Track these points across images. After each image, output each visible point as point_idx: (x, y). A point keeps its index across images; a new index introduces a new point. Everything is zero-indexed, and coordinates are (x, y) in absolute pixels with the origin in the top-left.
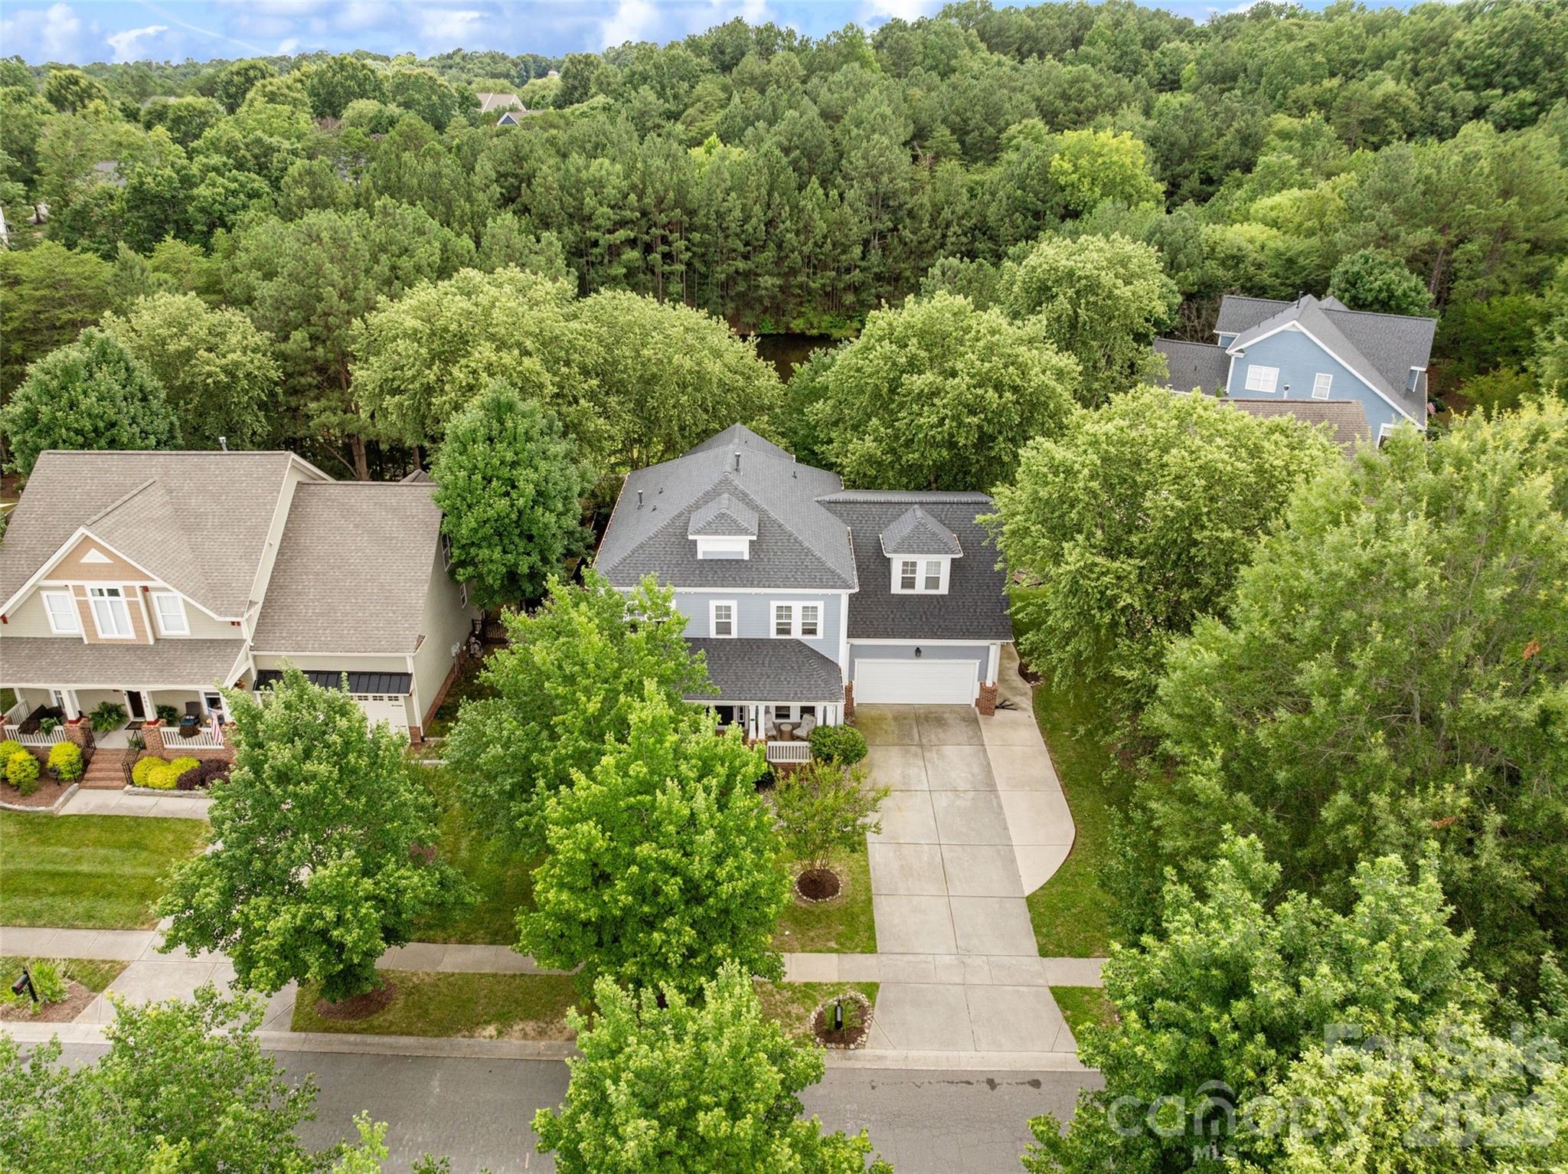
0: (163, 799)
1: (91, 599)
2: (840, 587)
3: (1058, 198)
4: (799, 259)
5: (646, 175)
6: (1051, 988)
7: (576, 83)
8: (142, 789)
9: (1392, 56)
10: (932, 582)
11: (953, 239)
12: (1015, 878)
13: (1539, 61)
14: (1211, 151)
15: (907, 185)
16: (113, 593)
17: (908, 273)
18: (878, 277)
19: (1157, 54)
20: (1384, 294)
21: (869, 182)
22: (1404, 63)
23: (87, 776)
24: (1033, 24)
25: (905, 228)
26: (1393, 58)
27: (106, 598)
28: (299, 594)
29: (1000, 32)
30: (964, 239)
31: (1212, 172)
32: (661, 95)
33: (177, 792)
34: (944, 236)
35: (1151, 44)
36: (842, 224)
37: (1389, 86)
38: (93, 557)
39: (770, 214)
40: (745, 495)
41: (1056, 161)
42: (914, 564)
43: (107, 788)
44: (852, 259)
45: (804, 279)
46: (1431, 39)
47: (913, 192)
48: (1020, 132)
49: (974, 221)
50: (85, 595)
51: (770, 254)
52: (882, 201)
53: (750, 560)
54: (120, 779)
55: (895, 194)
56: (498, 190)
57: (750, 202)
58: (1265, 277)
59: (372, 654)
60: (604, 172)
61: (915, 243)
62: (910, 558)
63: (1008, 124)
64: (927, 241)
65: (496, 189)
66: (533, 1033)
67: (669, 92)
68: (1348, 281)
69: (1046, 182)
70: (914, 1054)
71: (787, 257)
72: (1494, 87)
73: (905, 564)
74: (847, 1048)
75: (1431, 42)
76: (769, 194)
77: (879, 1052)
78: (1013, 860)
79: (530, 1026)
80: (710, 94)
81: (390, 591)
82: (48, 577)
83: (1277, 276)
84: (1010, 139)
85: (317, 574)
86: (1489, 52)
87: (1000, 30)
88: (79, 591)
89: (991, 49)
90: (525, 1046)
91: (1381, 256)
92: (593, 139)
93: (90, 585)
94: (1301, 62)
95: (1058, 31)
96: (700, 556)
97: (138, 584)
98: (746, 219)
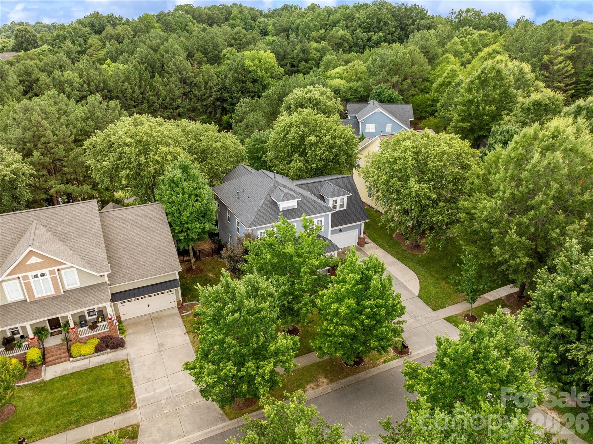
0: (91, 359)
1: (32, 280)
2: (328, 212)
3: (250, 75)
4: (158, 106)
5: (89, 76)
6: (444, 319)
7: (23, 40)
8: (80, 358)
9: (339, 22)
10: (342, 206)
11: (215, 93)
12: (410, 292)
13: (382, 24)
14: (292, 55)
15: (193, 74)
16: (43, 275)
17: (199, 107)
18: (188, 110)
19: (257, 23)
20: (389, 98)
21: (178, 74)
22: (343, 24)
23: (46, 361)
24: (210, 13)
25: (195, 90)
26: (339, 23)
27: (40, 278)
28: (120, 258)
29: (200, 16)
30: (218, 93)
31: (294, 63)
32: (73, 43)
33: (97, 354)
34: (211, 92)
35: (254, 19)
36: (171, 91)
37: (341, 32)
38: (34, 260)
39: (142, 89)
40: (285, 186)
41: (247, 62)
42: (336, 200)
43: (60, 363)
44: (178, 104)
46: (349, 17)
47: (195, 77)
48: (227, 52)
49: (221, 86)
50: (28, 279)
52: (183, 81)
53: (298, 208)
54: (65, 357)
55: (189, 78)
56: (22, 88)
57: (133, 86)
58: (348, 96)
59: (164, 274)
60: (71, 77)
62: (334, 199)
63: (222, 50)
64: (204, 95)
65: (21, 88)
66: (315, 387)
67: (77, 43)
68: (377, 95)
69: (244, 70)
70: (426, 349)
71: (152, 106)
72: (371, 32)
73: (333, 201)
74: (408, 355)
75: (349, 18)
76: (140, 81)
77: (417, 352)
78: (406, 287)
79: (312, 385)
80: (96, 43)
81: (159, 248)
82: (8, 275)
83: (351, 95)
84: (224, 55)
85: (124, 248)
86: (367, 21)
87: (200, 15)
88: (26, 278)
89: (199, 22)
90: (315, 392)
91: (385, 86)
92: (58, 63)
93: (31, 274)
94: (311, 24)
95: (220, 15)
96: (281, 210)
97: (56, 268)
98: (134, 92)
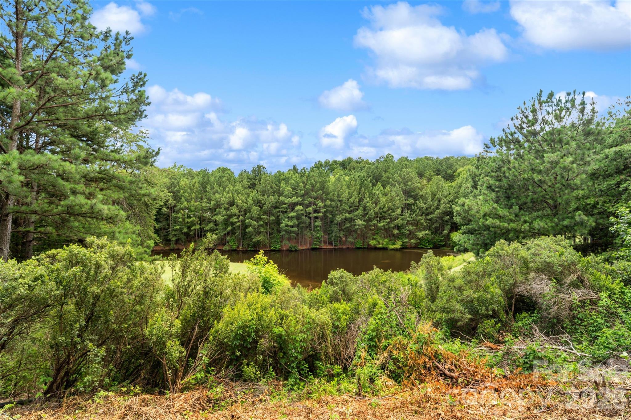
45: (376, 222)
51: (360, 211)
61: (425, 208)
